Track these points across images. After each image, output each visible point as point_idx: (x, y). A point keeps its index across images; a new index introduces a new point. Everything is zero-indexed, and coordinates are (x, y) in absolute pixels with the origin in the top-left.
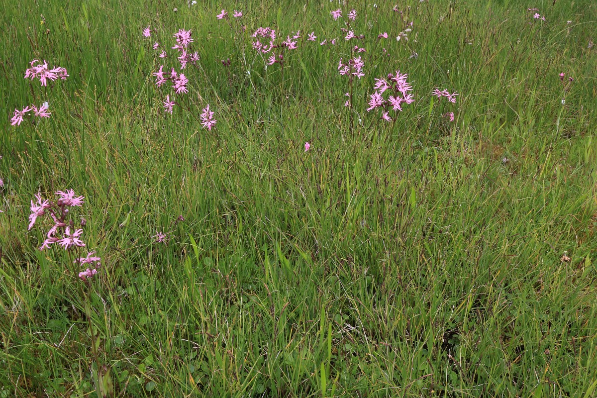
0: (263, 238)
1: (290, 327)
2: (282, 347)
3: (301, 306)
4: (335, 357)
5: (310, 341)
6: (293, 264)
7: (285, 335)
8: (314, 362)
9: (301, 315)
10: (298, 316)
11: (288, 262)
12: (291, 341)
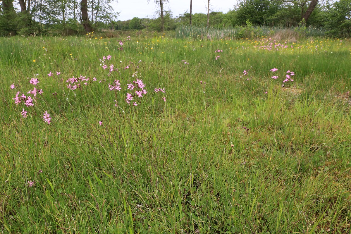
0: (87, 173)
1: (109, 213)
2: (106, 225)
3: (113, 201)
4: (135, 222)
5: (121, 218)
6: (105, 182)
7: (107, 218)
8: (125, 228)
9: (113, 206)
10: (112, 207)
11: (101, 182)
12: (111, 221)
